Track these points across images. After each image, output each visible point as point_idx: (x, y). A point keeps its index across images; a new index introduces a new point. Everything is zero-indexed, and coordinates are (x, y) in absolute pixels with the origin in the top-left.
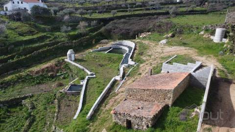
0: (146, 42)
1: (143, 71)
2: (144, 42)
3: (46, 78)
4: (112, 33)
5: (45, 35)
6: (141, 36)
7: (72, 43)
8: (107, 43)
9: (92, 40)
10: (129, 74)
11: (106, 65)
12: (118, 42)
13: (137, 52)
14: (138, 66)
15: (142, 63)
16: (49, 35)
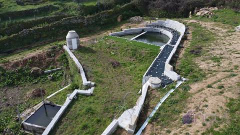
0: (208, 25)
1: (197, 109)
2: (203, 24)
3: (25, 75)
4: (150, 7)
5: (51, 5)
6: (198, 14)
7: (83, 18)
8: (139, 22)
9: (118, 16)
10: (157, 114)
11: (125, 65)
12: (157, 21)
13: (187, 44)
14: (186, 87)
15: (196, 79)
16: (57, 6)
